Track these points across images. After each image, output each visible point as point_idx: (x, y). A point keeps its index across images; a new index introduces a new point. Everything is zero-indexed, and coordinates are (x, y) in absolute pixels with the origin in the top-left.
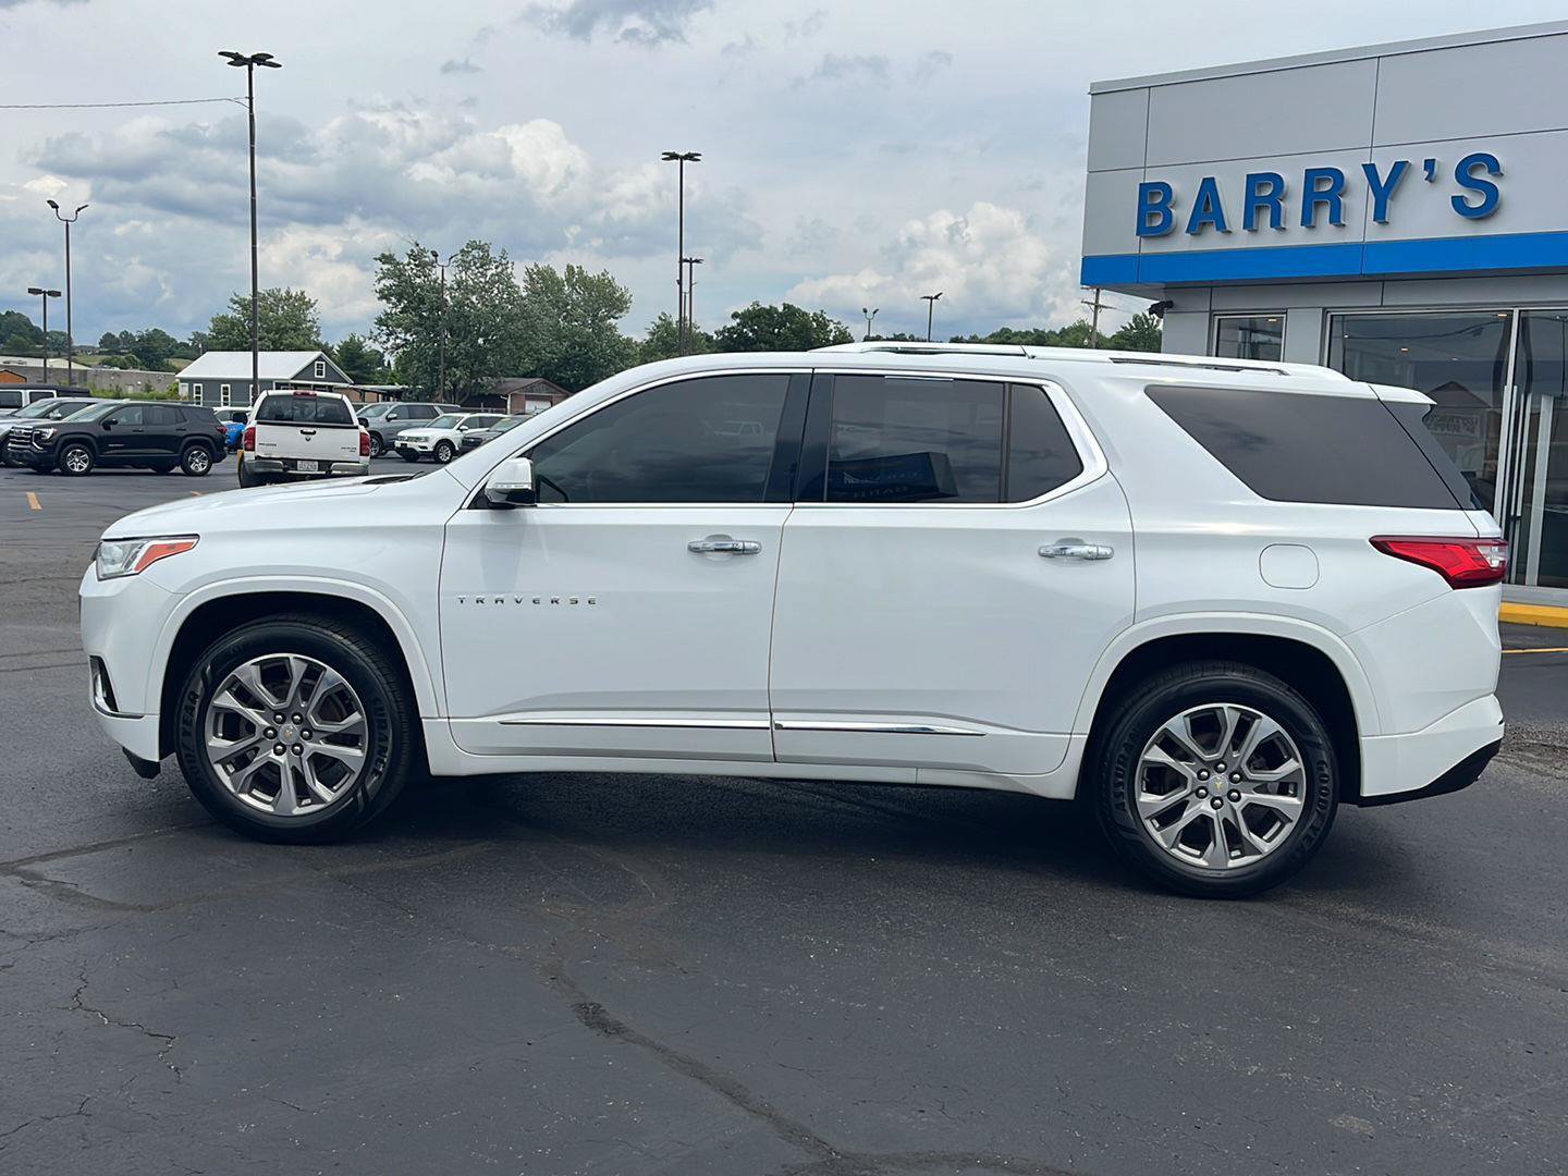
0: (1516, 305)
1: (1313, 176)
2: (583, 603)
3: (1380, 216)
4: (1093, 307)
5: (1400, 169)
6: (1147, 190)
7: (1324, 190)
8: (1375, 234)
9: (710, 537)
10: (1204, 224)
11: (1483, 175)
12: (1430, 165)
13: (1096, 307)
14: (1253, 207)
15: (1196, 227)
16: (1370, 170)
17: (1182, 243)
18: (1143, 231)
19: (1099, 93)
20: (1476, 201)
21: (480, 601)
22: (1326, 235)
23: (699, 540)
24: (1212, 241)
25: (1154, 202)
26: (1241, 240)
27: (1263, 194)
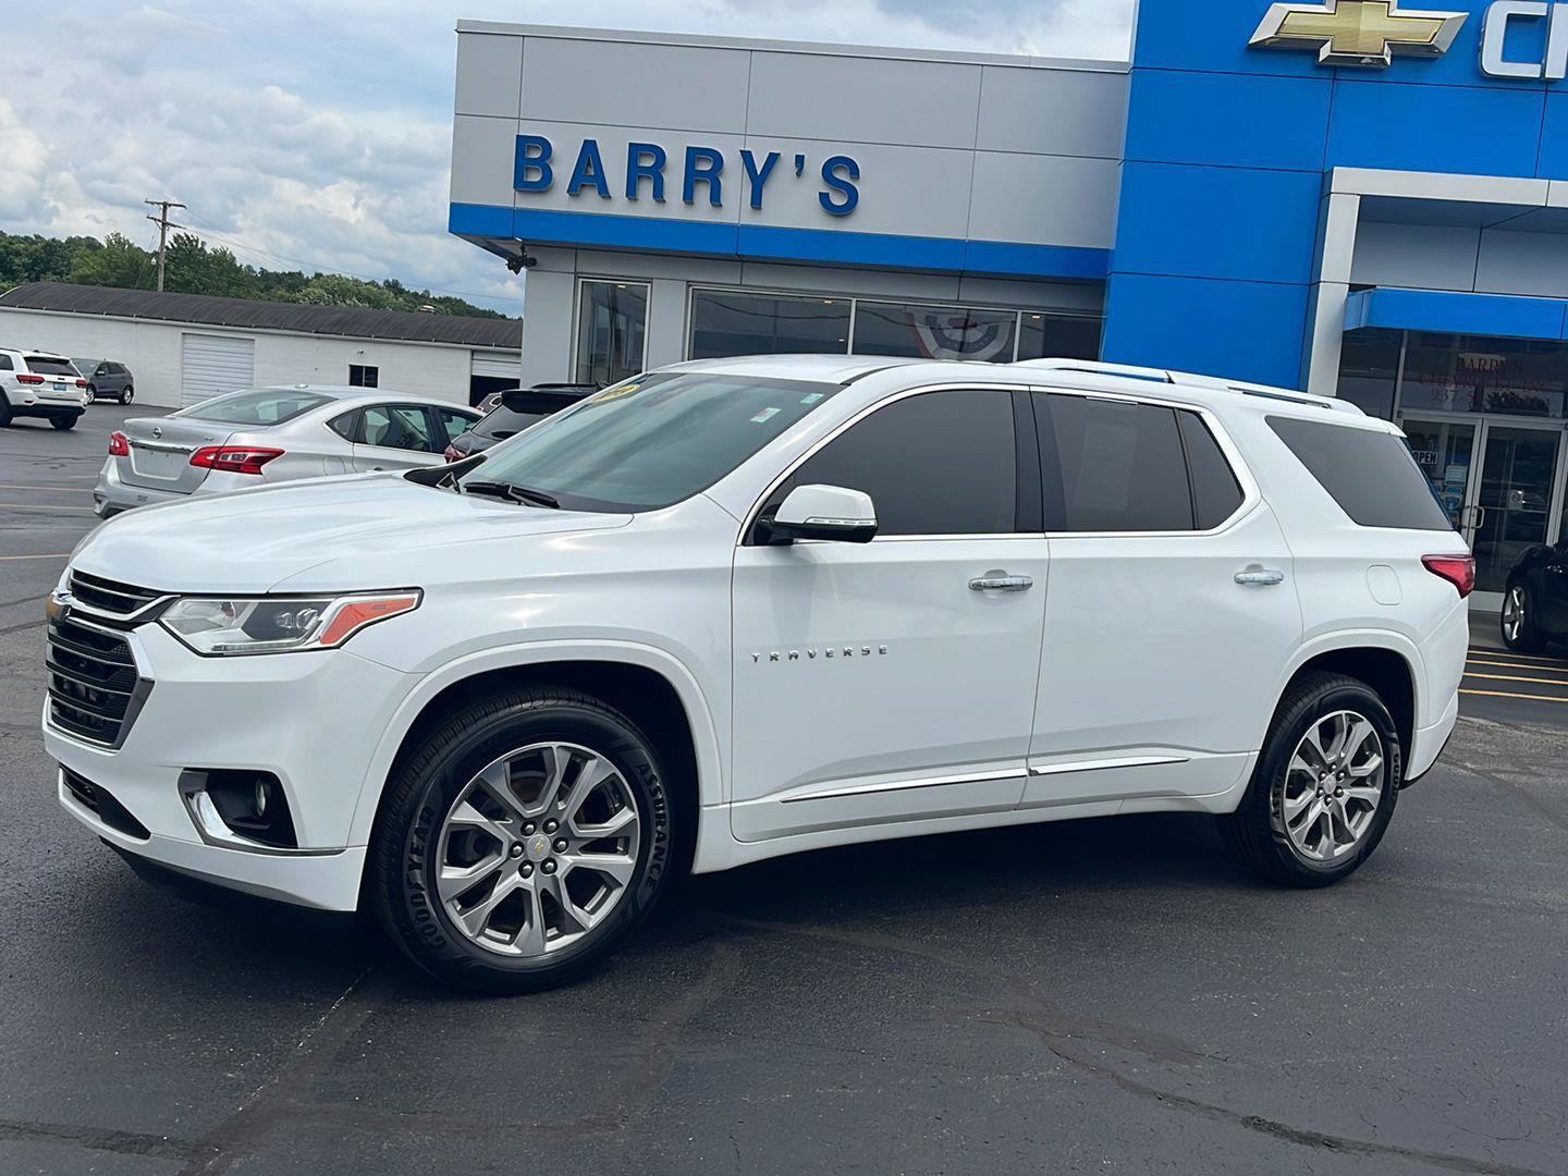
0: (854, 295)
1: (694, 154)
2: (874, 652)
3: (756, 202)
4: (160, 224)
5: (773, 158)
6: (524, 143)
7: (704, 169)
8: (748, 218)
9: (988, 573)
10: (583, 186)
11: (842, 176)
12: (800, 160)
13: (163, 224)
14: (635, 176)
15: (575, 189)
16: (747, 157)
17: (558, 201)
18: (521, 185)
19: (466, 31)
20: (839, 200)
21: (774, 658)
22: (702, 212)
23: (978, 576)
24: (590, 204)
25: (531, 157)
26: (619, 206)
27: (645, 164)
